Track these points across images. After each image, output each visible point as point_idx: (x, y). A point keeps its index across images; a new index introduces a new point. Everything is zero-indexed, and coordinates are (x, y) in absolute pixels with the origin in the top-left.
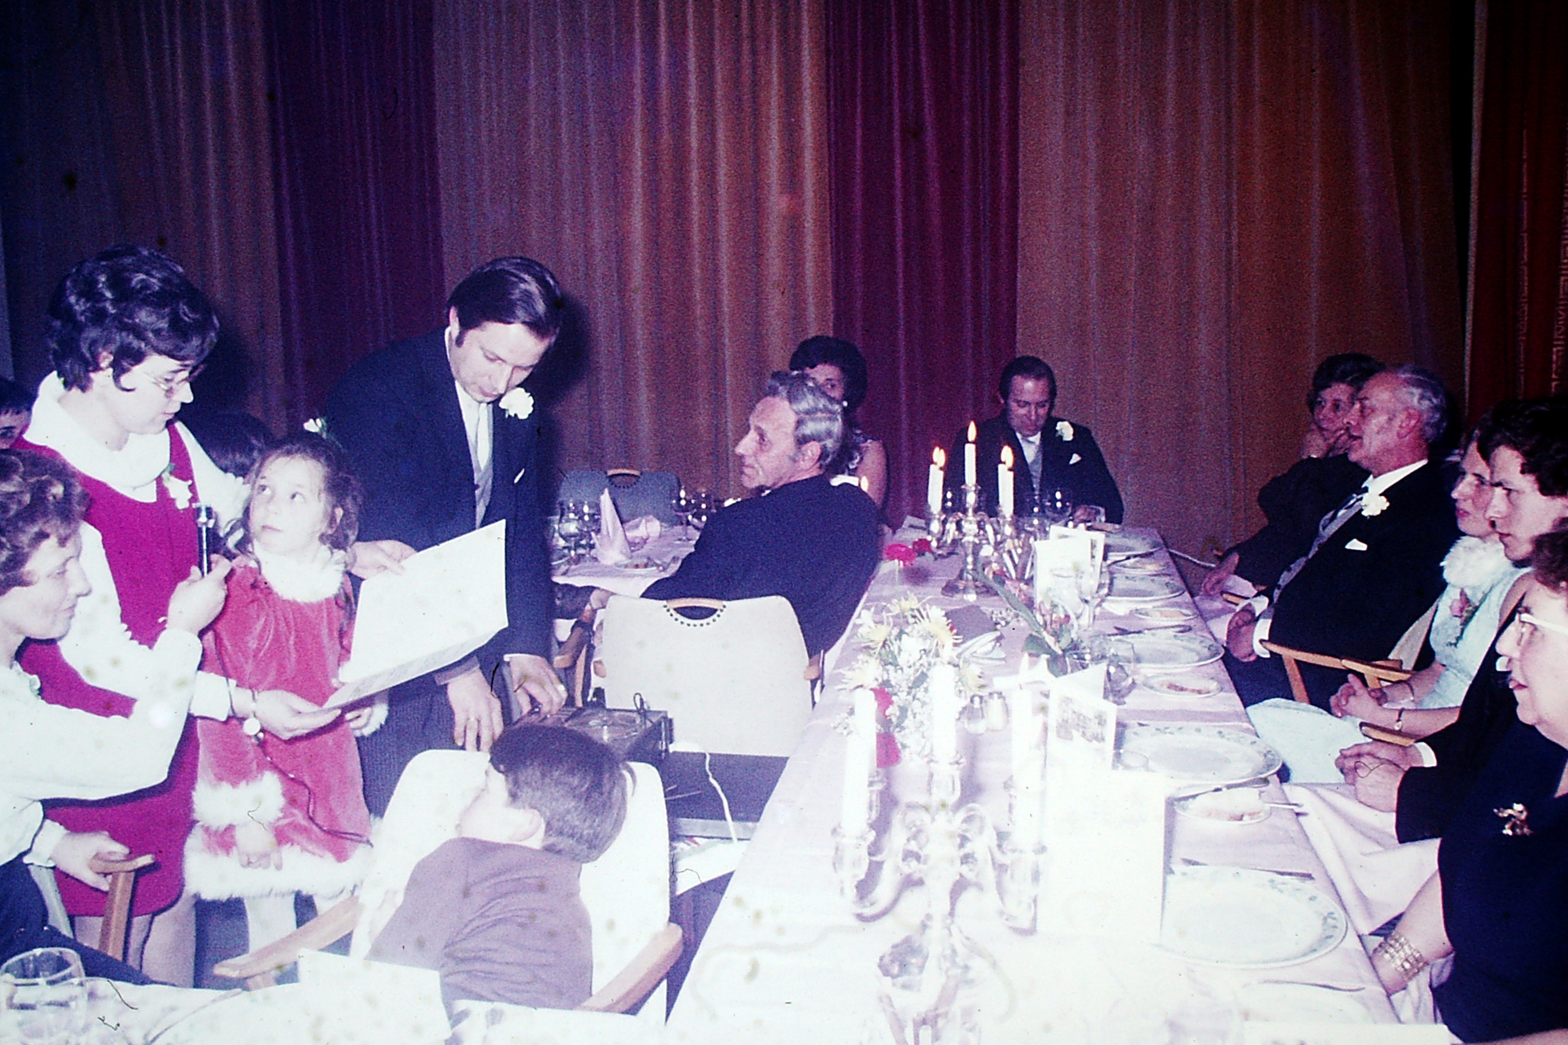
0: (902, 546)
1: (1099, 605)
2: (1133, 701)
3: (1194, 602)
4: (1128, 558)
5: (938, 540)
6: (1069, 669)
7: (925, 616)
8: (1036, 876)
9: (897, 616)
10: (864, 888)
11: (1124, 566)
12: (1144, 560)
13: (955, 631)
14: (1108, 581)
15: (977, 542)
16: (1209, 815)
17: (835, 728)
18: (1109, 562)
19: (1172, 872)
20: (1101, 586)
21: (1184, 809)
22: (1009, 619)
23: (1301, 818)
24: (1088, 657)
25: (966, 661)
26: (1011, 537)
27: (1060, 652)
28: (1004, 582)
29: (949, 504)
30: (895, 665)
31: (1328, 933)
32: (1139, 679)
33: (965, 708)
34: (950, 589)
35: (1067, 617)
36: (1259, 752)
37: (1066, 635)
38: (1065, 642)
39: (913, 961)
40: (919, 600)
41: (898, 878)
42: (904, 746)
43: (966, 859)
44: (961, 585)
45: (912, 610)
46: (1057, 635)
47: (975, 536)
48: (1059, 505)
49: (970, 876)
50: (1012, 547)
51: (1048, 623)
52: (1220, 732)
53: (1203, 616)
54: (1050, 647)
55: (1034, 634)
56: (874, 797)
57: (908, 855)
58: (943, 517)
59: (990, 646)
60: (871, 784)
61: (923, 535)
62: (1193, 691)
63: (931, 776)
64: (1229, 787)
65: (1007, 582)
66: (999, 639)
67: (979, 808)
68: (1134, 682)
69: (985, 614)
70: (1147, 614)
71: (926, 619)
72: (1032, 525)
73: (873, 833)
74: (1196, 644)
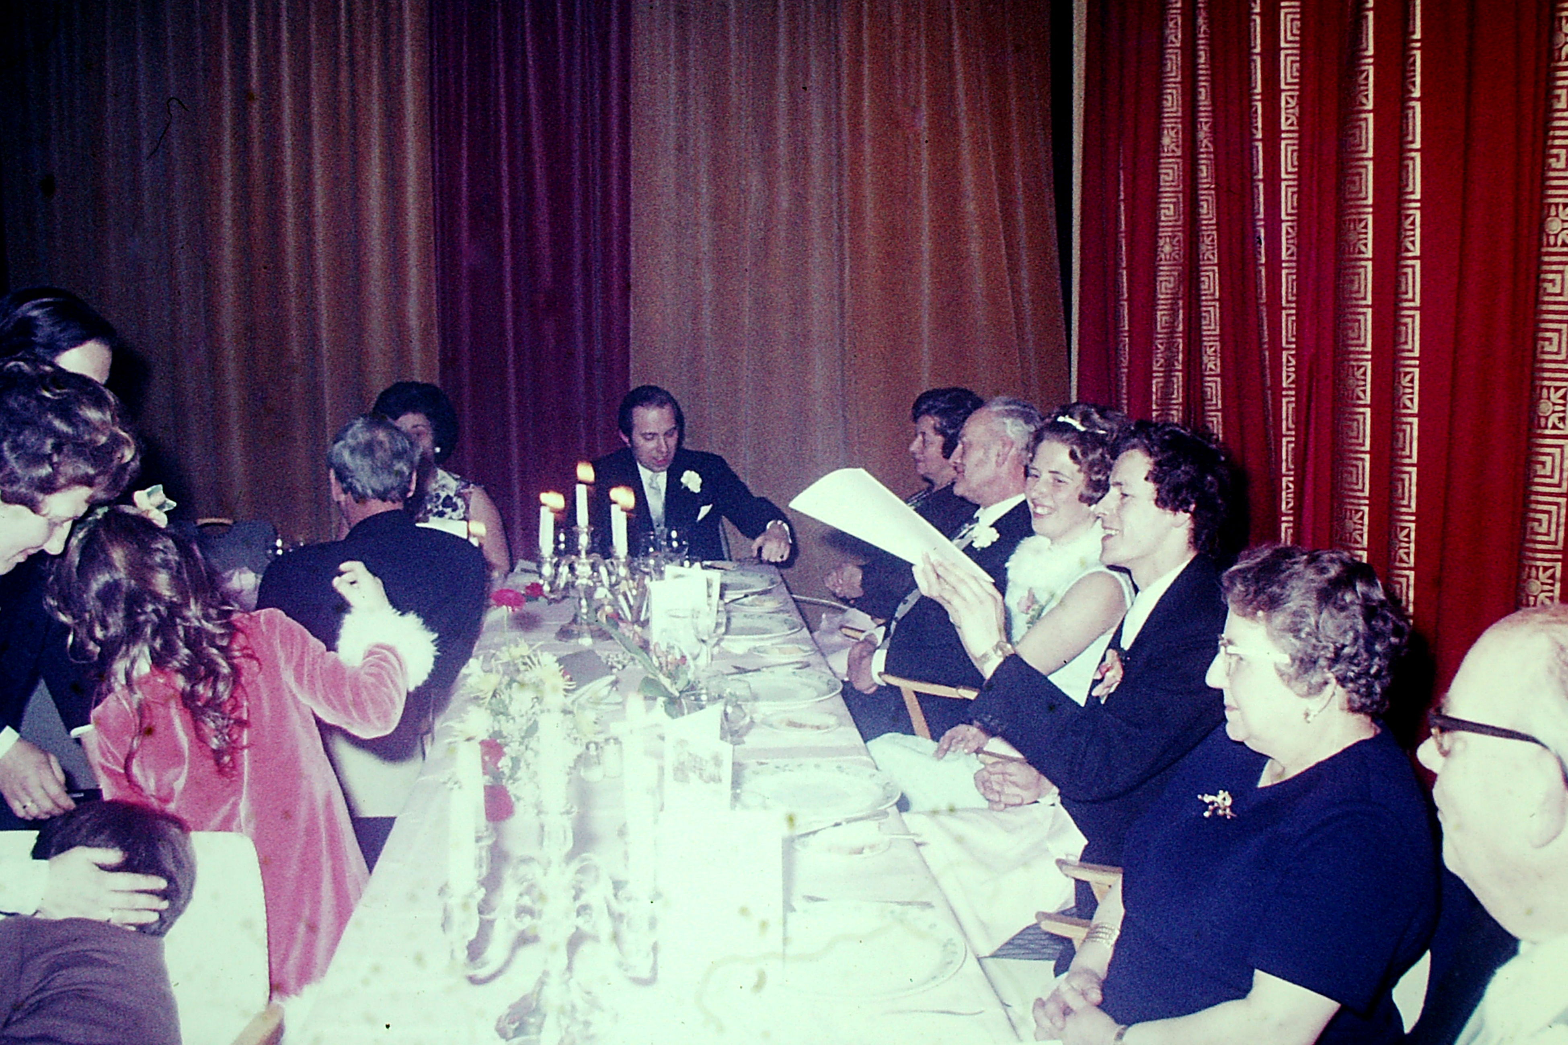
0: (511, 591)
1: (717, 644)
2: (751, 740)
3: (813, 638)
4: (746, 596)
5: (551, 584)
6: (686, 711)
7: (536, 662)
8: (653, 923)
9: (507, 664)
10: (475, 950)
11: (743, 604)
12: (763, 597)
13: (568, 677)
14: (724, 621)
15: (592, 584)
16: (830, 850)
17: (445, 783)
18: (727, 601)
19: (793, 910)
20: (718, 625)
21: (804, 845)
22: (626, 662)
23: (921, 848)
24: (704, 697)
25: (582, 707)
26: (626, 579)
27: (677, 694)
28: (618, 625)
29: (562, 546)
30: (506, 714)
31: (948, 960)
32: (758, 718)
33: (579, 756)
34: (565, 633)
35: (684, 657)
36: (877, 784)
37: (682, 676)
38: (681, 684)
39: (532, 1020)
40: (531, 646)
41: (512, 935)
42: (518, 799)
43: (582, 910)
44: (575, 628)
45: (523, 657)
46: (671, 676)
47: (589, 578)
48: (675, 544)
49: (586, 928)
50: (627, 589)
51: (664, 665)
52: (839, 767)
53: (822, 651)
54: (666, 689)
55: (651, 676)
56: (484, 854)
57: (523, 911)
58: (555, 560)
59: (605, 692)
60: (478, 839)
61: (534, 579)
62: (812, 727)
63: (542, 827)
64: (849, 821)
65: (621, 624)
66: (615, 683)
67: (594, 857)
68: (752, 722)
69: (599, 658)
70: (765, 652)
71: (538, 666)
72: (647, 566)
73: (483, 890)
74: (817, 679)
